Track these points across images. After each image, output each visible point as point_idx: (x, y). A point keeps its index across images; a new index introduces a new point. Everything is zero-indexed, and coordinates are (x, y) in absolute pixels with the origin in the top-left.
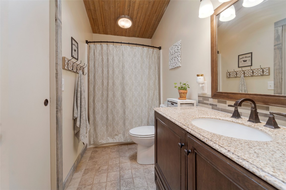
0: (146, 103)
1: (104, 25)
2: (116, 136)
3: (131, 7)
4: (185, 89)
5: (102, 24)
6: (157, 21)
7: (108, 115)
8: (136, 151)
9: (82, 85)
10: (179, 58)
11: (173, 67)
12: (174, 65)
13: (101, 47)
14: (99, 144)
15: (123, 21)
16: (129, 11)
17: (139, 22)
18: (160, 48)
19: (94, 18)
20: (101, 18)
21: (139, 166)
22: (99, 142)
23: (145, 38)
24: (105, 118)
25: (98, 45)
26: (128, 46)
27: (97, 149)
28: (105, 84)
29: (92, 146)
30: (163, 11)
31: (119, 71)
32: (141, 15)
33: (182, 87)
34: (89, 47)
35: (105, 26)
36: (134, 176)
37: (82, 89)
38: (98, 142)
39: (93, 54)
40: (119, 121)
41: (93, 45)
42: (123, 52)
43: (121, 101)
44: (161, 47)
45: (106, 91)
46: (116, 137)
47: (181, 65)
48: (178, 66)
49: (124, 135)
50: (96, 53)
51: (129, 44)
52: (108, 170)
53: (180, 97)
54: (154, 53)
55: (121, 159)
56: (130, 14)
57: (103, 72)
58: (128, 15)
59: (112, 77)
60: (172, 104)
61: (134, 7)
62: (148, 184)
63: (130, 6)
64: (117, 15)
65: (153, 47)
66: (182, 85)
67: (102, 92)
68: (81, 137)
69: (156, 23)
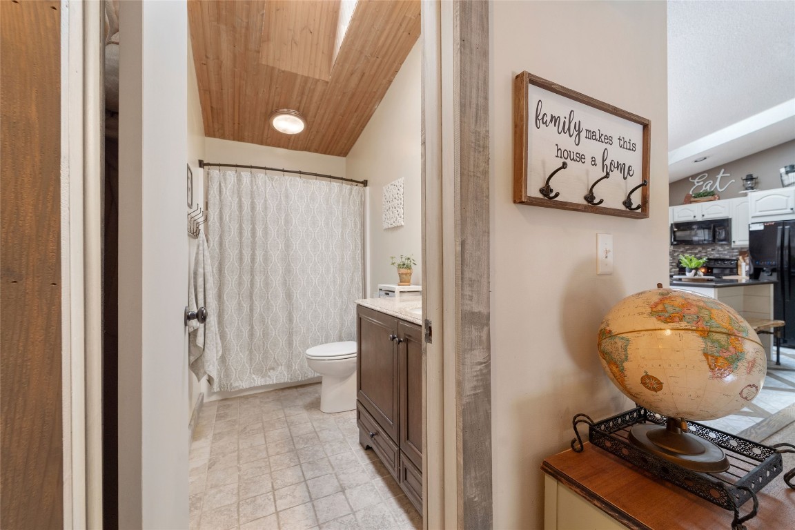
0: (337, 298)
1: (236, 122)
2: (272, 371)
3: (305, 97)
4: (409, 267)
5: (233, 120)
6: (359, 126)
7: (252, 328)
8: (317, 395)
9: (206, 262)
10: (401, 211)
11: (390, 226)
12: (392, 221)
13: (237, 177)
14: (233, 390)
15: (286, 120)
16: (300, 102)
17: (320, 124)
18: (365, 183)
19: (214, 106)
20: (234, 108)
21: (326, 416)
22: (234, 385)
23: (332, 154)
24: (246, 334)
25: (231, 173)
26: (298, 179)
27: (228, 403)
28: (247, 258)
29: (214, 398)
30: (371, 110)
31: (278, 231)
32: (325, 112)
33: (404, 264)
34: (208, 177)
35: (239, 124)
36: (317, 430)
37: (206, 271)
38: (231, 385)
39: (217, 193)
40: (279, 338)
41: (218, 172)
42: (286, 190)
43: (281, 295)
44: (367, 181)
45: (249, 275)
46: (271, 373)
47: (403, 224)
48: (399, 224)
49: (289, 367)
50: (226, 189)
51: (300, 172)
52: (264, 429)
53: (401, 282)
54: (353, 193)
55: (288, 411)
56: (301, 109)
57: (241, 233)
58: (298, 110)
59: (264, 243)
60: (386, 294)
61: (312, 97)
62: (344, 436)
63: (303, 94)
64: (272, 106)
65: (351, 180)
66: (404, 259)
67: (240, 277)
68: (209, 366)
69: (358, 128)
